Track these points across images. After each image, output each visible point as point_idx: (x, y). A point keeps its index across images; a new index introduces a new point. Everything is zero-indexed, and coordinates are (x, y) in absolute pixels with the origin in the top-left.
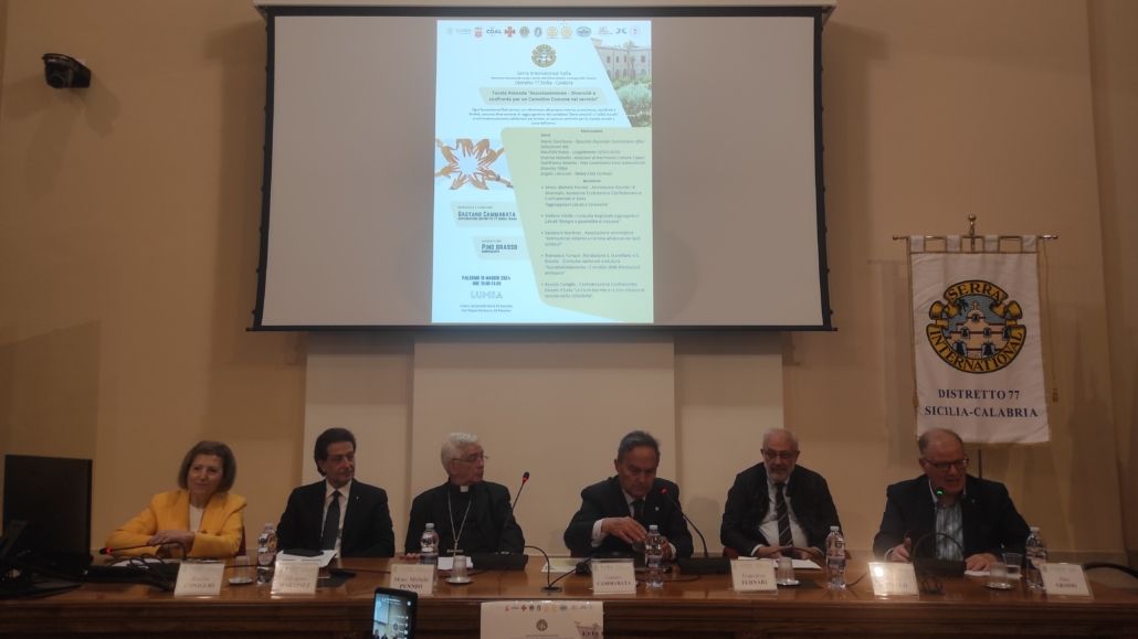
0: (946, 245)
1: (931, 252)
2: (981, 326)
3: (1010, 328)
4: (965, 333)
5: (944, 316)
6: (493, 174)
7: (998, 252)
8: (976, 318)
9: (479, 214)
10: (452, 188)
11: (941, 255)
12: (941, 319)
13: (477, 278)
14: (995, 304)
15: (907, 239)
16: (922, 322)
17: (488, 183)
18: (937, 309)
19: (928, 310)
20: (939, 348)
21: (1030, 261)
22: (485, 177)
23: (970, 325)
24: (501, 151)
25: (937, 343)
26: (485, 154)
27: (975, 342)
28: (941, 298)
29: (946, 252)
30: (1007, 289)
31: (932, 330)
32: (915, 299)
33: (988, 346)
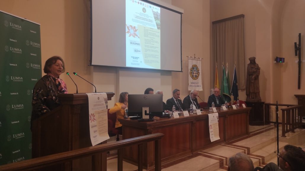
0: (192, 58)
3: (198, 73)
4: (194, 73)
6: (136, 34)
7: (197, 60)
8: (195, 71)
9: (134, 43)
10: (129, 36)
11: (192, 60)
12: (191, 71)
13: (134, 57)
14: (197, 69)
15: (188, 57)
16: (189, 71)
17: (135, 36)
18: (191, 69)
21: (201, 62)
22: (135, 35)
24: (137, 30)
25: (191, 75)
26: (135, 30)
27: (195, 75)
28: (191, 67)
30: (198, 66)
32: (189, 67)
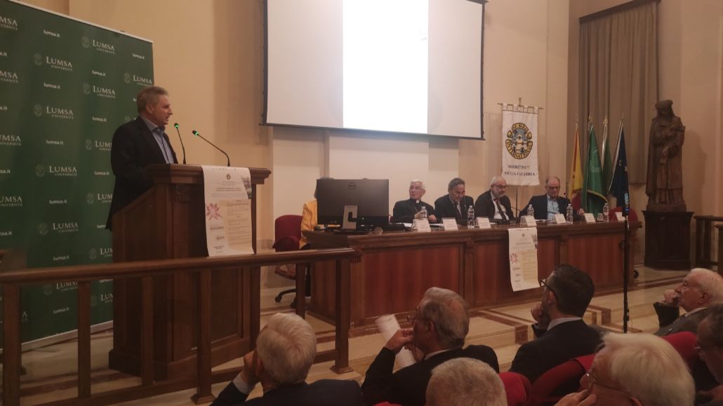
0: (513, 108)
1: (508, 110)
2: (521, 141)
3: (528, 142)
4: (516, 143)
7: (527, 112)
8: (520, 138)
11: (511, 112)
12: (510, 137)
14: (525, 133)
15: (502, 104)
16: (505, 138)
18: (509, 134)
20: (509, 149)
21: (536, 116)
23: (517, 140)
25: (509, 147)
27: (519, 147)
28: (511, 129)
30: (529, 127)
31: (507, 141)
32: (503, 129)
33: (523, 148)
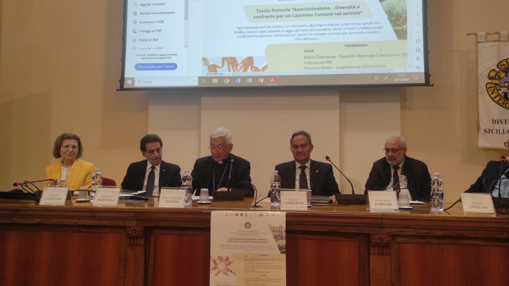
0: (500, 37)
1: (489, 41)
5: (497, 77)
11: (496, 43)
12: (496, 79)
15: (476, 34)
16: (484, 81)
18: (493, 74)
19: (487, 74)
20: (493, 96)
25: (492, 93)
28: (495, 67)
29: (499, 41)
31: (489, 86)
32: (480, 68)
